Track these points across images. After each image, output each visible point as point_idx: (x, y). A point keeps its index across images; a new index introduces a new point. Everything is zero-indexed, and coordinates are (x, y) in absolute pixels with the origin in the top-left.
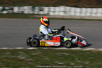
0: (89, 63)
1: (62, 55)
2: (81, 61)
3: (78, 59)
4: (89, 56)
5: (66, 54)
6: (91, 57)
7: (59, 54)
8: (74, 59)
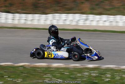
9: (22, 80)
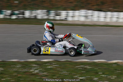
0: (115, 78)
1: (83, 68)
2: (105, 76)
3: (102, 73)
4: (116, 70)
5: (88, 67)
6: (119, 71)
7: (79, 67)
8: (97, 73)
9: (116, 77)
